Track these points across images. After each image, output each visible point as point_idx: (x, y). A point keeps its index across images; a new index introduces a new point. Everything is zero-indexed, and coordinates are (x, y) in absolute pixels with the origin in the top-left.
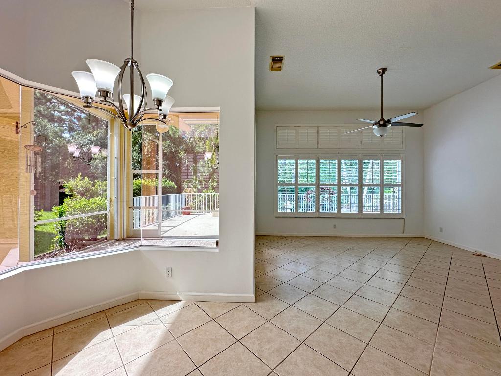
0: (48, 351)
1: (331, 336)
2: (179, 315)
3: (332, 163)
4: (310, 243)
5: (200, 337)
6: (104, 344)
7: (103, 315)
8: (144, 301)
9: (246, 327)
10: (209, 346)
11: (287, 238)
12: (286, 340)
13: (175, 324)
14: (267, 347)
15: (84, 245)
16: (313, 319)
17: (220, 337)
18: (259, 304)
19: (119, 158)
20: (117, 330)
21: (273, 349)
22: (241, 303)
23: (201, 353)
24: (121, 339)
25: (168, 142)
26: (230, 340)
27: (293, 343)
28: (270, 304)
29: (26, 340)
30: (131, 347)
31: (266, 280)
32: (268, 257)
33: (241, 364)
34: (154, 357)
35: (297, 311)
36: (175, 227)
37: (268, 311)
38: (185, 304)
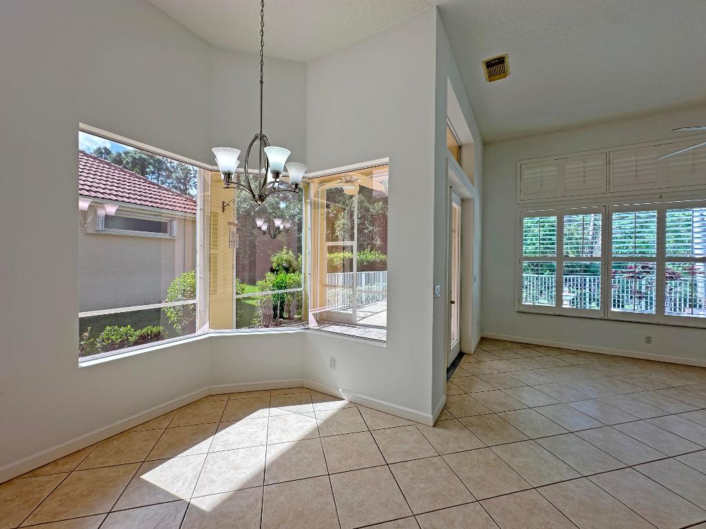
0: (220, 411)
1: (535, 511)
2: (335, 415)
3: (639, 217)
4: (582, 363)
5: (346, 445)
6: (259, 421)
7: (268, 394)
8: (308, 391)
9: (406, 452)
10: (351, 458)
11: (537, 349)
12: (454, 488)
13: (328, 422)
14: (422, 486)
15: (281, 323)
16: (516, 476)
17: (367, 453)
18: (438, 430)
19: (313, 229)
20: (275, 411)
21: (428, 491)
22: (415, 423)
23: (339, 461)
24: (273, 420)
25: (381, 203)
26: (378, 459)
27: (462, 496)
28: (455, 435)
29: (210, 398)
30: (279, 431)
31: (466, 402)
32: (487, 371)
33: (377, 490)
34: (294, 447)
35: (493, 456)
36: (377, 313)
37: (447, 444)
38: (348, 404)
